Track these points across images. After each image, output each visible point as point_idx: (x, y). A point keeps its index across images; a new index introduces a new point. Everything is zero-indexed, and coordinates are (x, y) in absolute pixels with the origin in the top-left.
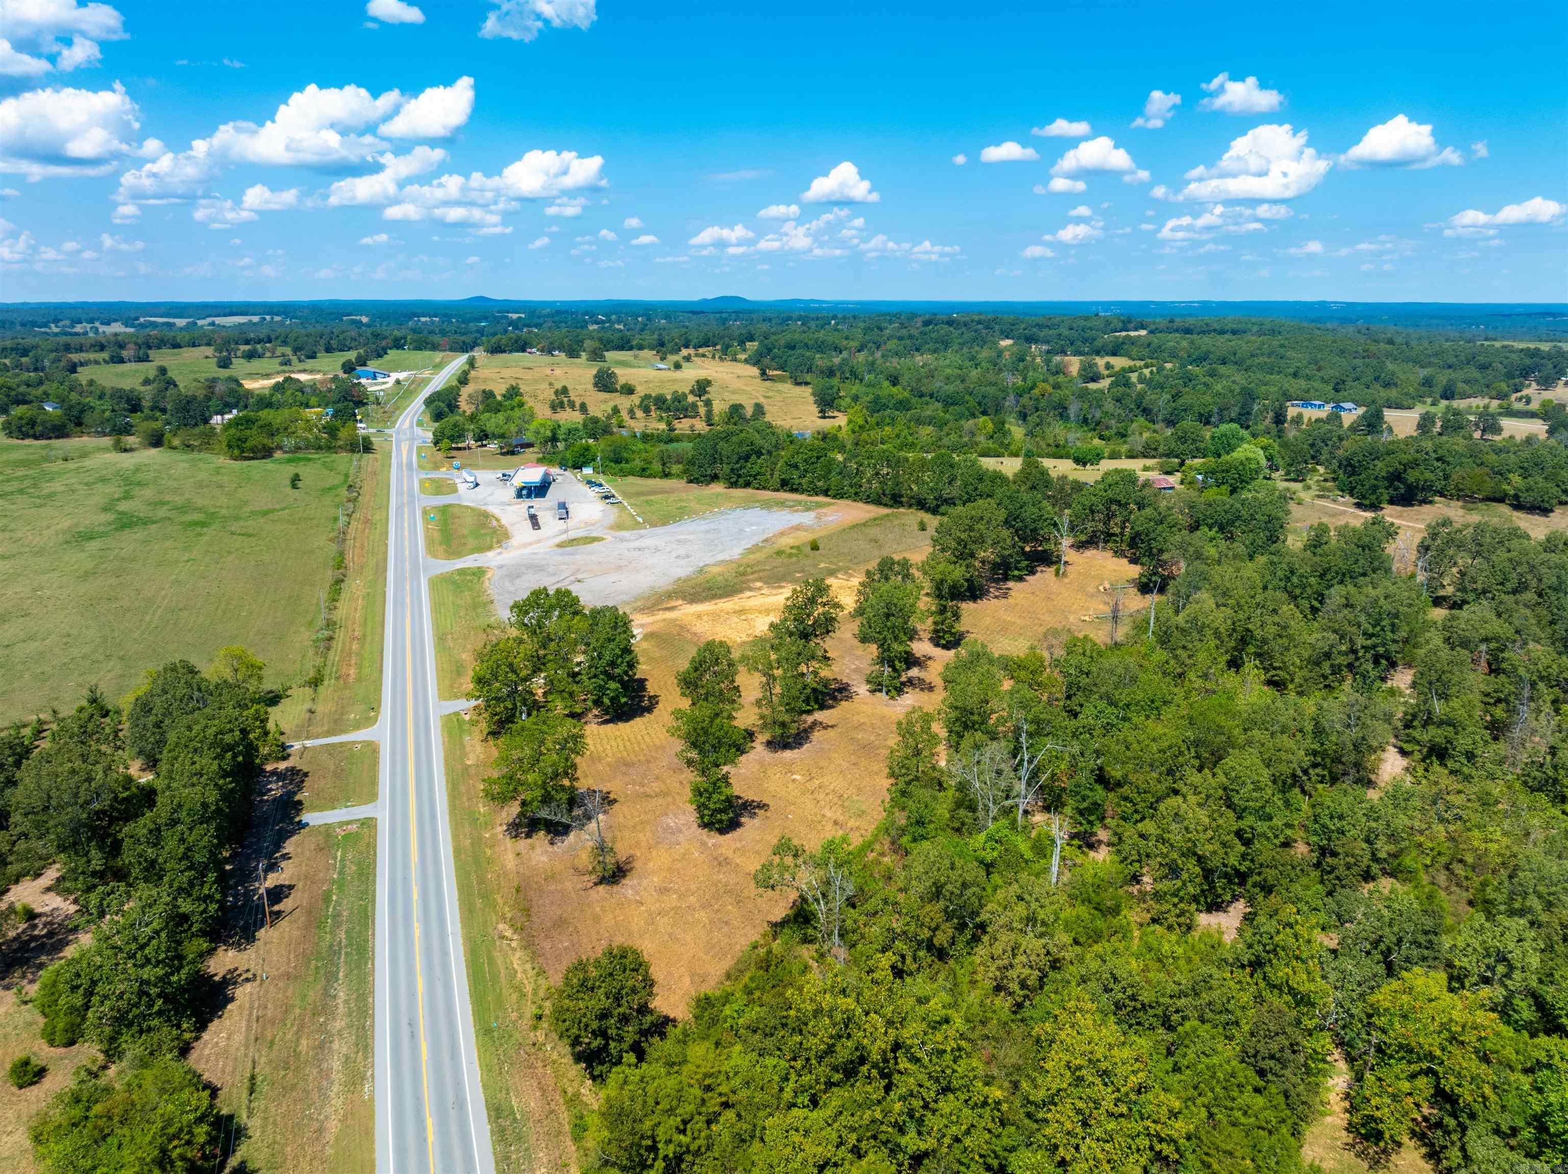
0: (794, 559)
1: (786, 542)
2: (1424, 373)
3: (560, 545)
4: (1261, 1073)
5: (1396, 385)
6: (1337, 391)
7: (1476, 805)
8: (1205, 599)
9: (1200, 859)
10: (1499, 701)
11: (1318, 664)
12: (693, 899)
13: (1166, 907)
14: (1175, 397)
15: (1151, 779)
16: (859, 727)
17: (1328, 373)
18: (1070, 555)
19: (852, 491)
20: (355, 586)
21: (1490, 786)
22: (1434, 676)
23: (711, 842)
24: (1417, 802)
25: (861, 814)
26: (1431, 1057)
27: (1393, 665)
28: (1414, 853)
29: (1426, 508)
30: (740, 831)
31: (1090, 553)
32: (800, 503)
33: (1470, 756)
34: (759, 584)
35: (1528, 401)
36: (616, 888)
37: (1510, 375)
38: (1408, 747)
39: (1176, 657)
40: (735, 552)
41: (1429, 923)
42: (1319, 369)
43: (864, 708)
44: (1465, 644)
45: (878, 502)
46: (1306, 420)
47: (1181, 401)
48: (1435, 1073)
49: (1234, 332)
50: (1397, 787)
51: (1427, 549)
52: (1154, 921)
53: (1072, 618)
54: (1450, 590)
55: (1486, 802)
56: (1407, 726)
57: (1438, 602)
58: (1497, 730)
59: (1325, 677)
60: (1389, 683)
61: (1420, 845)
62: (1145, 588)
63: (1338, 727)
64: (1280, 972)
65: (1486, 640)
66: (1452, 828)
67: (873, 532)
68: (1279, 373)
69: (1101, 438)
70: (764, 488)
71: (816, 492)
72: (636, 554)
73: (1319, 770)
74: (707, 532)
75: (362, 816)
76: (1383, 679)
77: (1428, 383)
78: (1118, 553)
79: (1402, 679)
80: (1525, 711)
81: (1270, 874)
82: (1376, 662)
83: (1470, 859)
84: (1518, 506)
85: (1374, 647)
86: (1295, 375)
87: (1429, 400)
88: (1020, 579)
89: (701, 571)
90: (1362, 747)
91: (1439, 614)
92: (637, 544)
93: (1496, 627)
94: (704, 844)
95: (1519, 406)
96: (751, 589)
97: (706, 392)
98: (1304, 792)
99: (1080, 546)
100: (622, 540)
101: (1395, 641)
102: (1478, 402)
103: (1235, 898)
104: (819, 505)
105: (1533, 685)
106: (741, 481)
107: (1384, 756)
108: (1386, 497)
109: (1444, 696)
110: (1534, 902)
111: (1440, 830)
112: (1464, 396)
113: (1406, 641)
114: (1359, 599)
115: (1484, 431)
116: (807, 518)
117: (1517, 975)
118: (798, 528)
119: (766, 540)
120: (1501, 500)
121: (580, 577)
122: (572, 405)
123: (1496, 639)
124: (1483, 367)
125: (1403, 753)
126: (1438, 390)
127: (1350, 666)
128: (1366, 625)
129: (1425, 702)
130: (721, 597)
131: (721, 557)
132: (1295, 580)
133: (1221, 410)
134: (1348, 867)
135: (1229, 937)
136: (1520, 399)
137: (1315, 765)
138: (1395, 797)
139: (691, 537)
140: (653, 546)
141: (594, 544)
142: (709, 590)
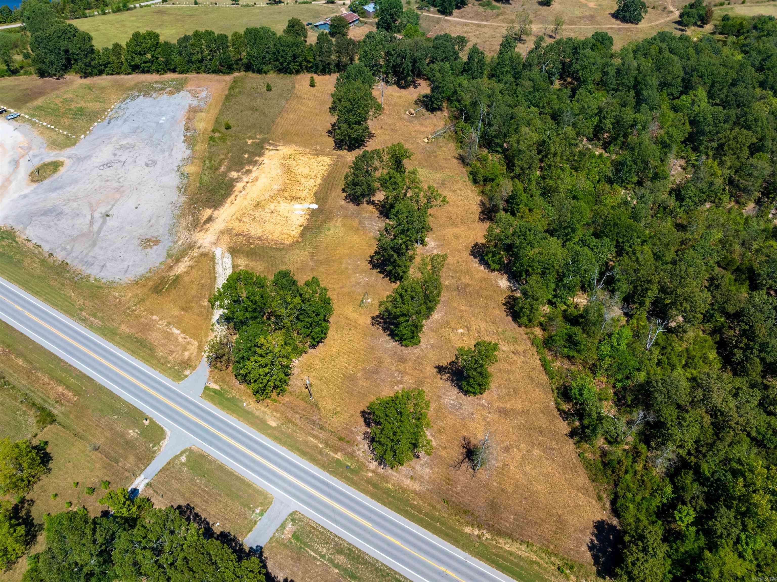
0: (228, 142)
1: (201, 126)
3: (35, 179)
23: (484, 402)
32: (163, 84)
40: (180, 147)
70: (119, 73)
72: (111, 171)
75: (284, 514)
89: (181, 173)
94: (483, 406)
96: (235, 180)
100: (79, 159)
104: (180, 83)
116: (187, 99)
118: (193, 111)
119: (187, 129)
130: (227, 195)
131: (178, 155)
140: (112, 158)
141: (62, 170)
142: (213, 191)
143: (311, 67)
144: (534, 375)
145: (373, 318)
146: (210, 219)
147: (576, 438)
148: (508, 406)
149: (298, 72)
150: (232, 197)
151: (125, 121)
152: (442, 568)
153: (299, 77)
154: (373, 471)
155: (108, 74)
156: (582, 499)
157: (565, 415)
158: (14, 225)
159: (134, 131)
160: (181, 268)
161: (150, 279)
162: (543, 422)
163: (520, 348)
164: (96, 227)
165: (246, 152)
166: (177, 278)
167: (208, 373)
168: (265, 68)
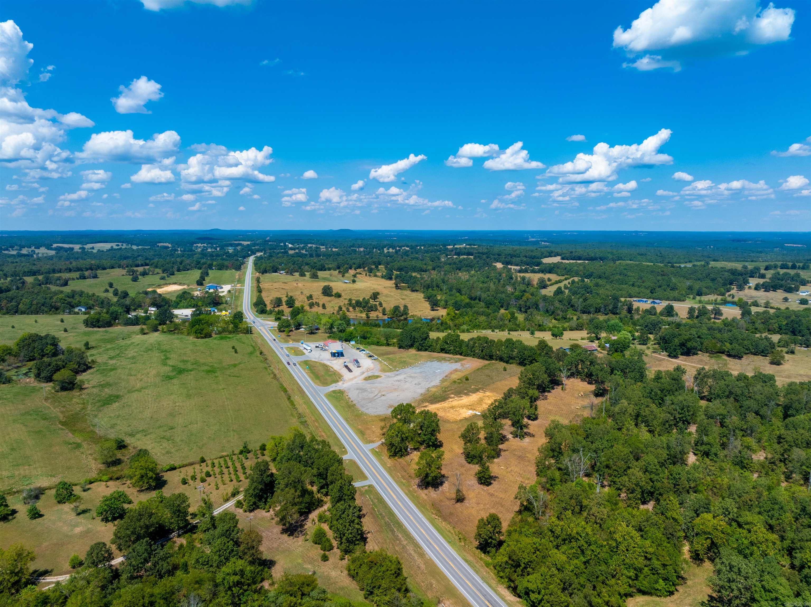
0: (461, 385)
1: (455, 376)
2: (688, 283)
3: (366, 379)
4: (668, 538)
5: (677, 289)
6: (652, 293)
7: (718, 470)
8: (624, 402)
9: (641, 488)
10: (724, 436)
11: (664, 425)
12: (488, 506)
13: (631, 502)
14: (585, 300)
15: (621, 464)
16: (515, 450)
17: (648, 284)
18: (565, 381)
19: (472, 353)
20: (296, 398)
21: (723, 464)
22: (703, 428)
23: (485, 489)
24: (700, 469)
25: (528, 479)
26: (709, 533)
27: (689, 423)
28: (701, 485)
29: (695, 357)
30: (492, 485)
31: (572, 380)
32: (451, 359)
33: (716, 455)
34: (453, 396)
35: (733, 297)
36: (463, 504)
37: (724, 284)
38: (696, 452)
39: (617, 423)
40: (436, 382)
41: (707, 502)
42: (643, 282)
43: (513, 443)
44: (712, 417)
45: (483, 358)
46: (641, 309)
47: (588, 302)
48: (711, 539)
49: (601, 259)
50: (695, 464)
51: (697, 378)
52: (628, 506)
53: (572, 407)
54: (706, 394)
55: (722, 469)
56: (696, 445)
57: (702, 398)
58: (724, 446)
59: (667, 429)
60: (689, 430)
61: (703, 483)
62: (597, 395)
63: (674, 446)
64: (669, 514)
65: (719, 415)
66: (712, 477)
67: (487, 372)
68: (626, 284)
69: (555, 319)
70: (434, 352)
71: (456, 353)
72: (397, 383)
73: (670, 460)
74: (421, 372)
75: (367, 484)
76: (686, 429)
77: (690, 288)
78: (583, 380)
79: (693, 429)
80: (732, 439)
81: (661, 491)
82: (683, 423)
83: (718, 486)
84: (729, 356)
85: (682, 417)
86: (633, 285)
87: (692, 296)
88: (549, 392)
89: (428, 390)
90: (683, 453)
91: (703, 403)
92: (396, 378)
93: (722, 411)
94: (483, 489)
95: (729, 299)
96: (451, 398)
97: (377, 298)
98: (666, 468)
99: (568, 377)
100: (389, 377)
101: (689, 415)
102: (712, 297)
103: (650, 500)
104: (460, 360)
105: (734, 431)
106: (423, 349)
107: (689, 455)
108: (680, 353)
109: (707, 435)
110: (736, 496)
111: (708, 478)
112: (706, 294)
113: (693, 414)
114: (675, 401)
115: (715, 314)
116: (457, 366)
117: (731, 514)
118: (456, 370)
119: (446, 376)
120: (723, 353)
121: (383, 393)
122: (318, 305)
123: (722, 415)
124: (713, 280)
125: (695, 454)
126: (695, 291)
127: (675, 425)
128: (679, 410)
129: (701, 437)
130: (441, 401)
131: (433, 384)
132: (653, 393)
133: (605, 306)
134: (683, 489)
135: (651, 510)
136: (730, 296)
137: (668, 459)
138: (694, 468)
139: (416, 375)
140: (403, 379)
141: (379, 379)
150: (443, 402)
151: (420, 368)
154: (413, 488)
161: (382, 416)
167: (377, 446)
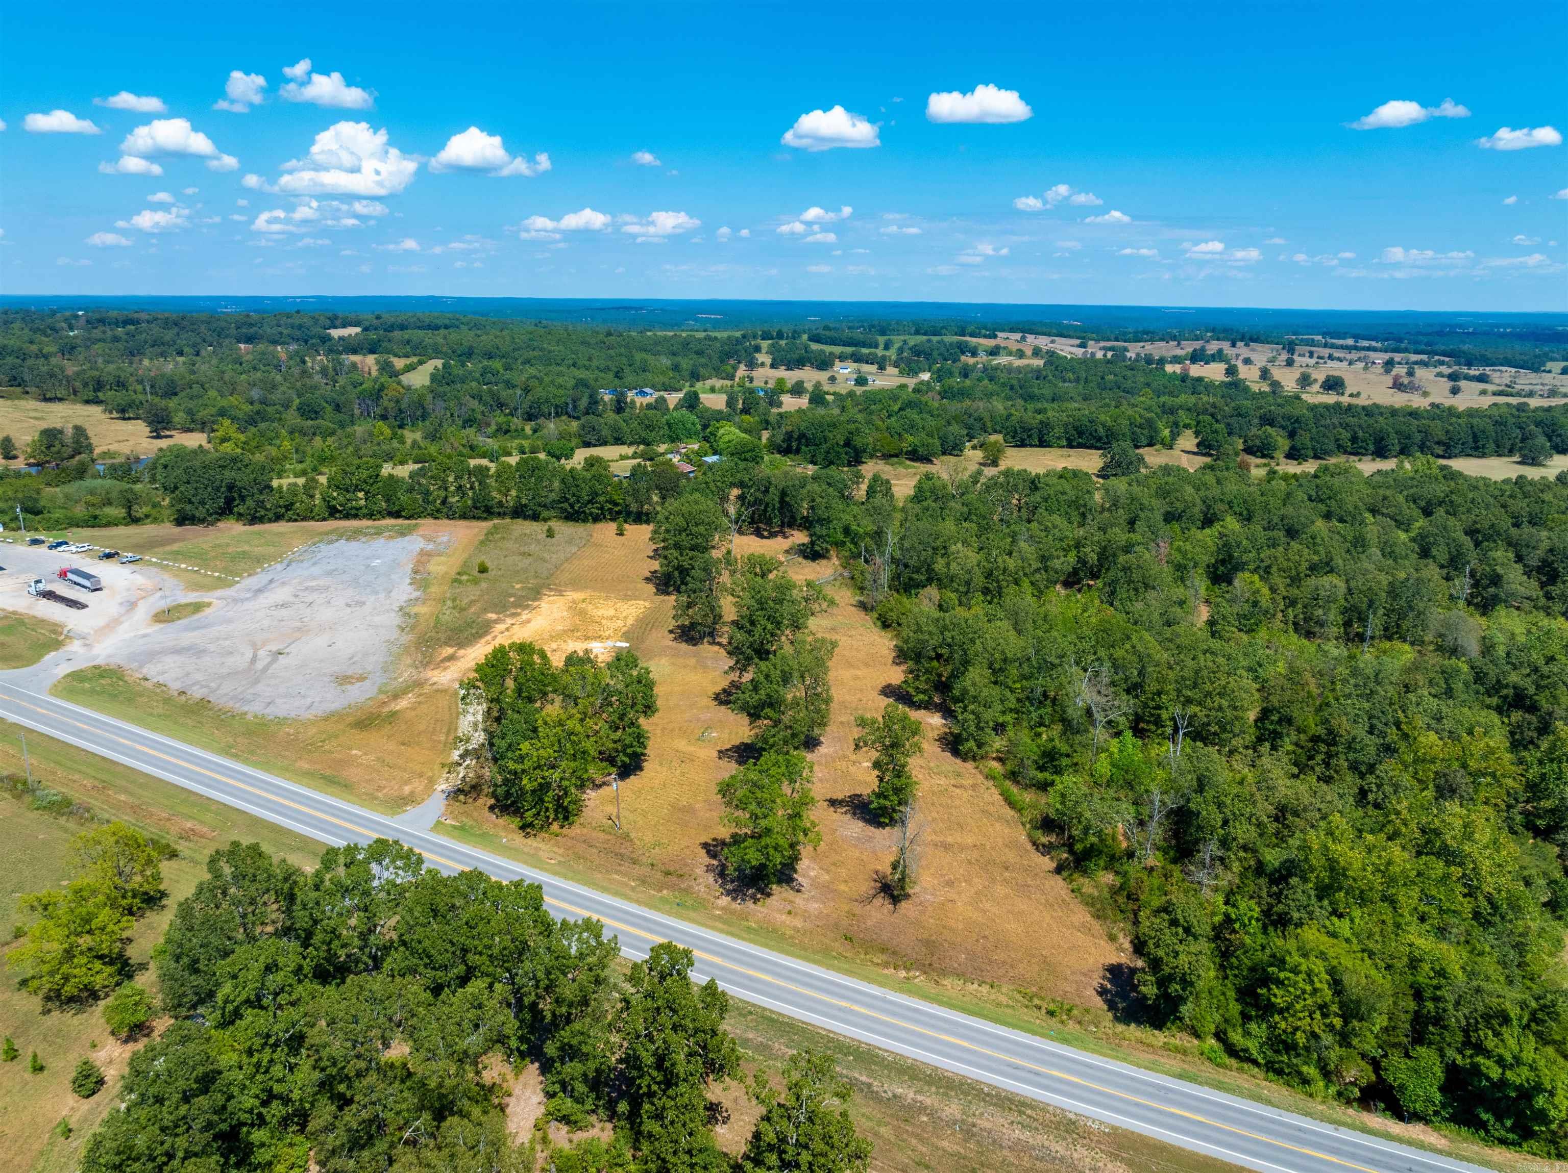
0: (484, 585)
1: (440, 568)
3: (161, 621)
19: (432, 508)
32: (378, 529)
34: (493, 616)
40: (404, 589)
45: (466, 516)
71: (381, 514)
72: (285, 612)
92: (265, 600)
96: (493, 622)
100: (236, 600)
104: (407, 529)
116: (417, 543)
119: (415, 572)
120: (898, 455)
130: (481, 635)
131: (401, 596)
139: (319, 583)
140: (292, 599)
141: (207, 611)
142: (457, 631)
143: (619, 513)
144: (992, 809)
145: (720, 752)
146: (451, 658)
147: (1065, 874)
148: (950, 840)
149: (596, 519)
150: (489, 638)
151: (314, 564)
152: (844, 1004)
153: (600, 526)
154: (723, 909)
155: (290, 520)
156: (1081, 938)
157: (1046, 850)
158: (122, 663)
159: (330, 573)
160: (402, 704)
161: (348, 714)
162: (1011, 857)
163: (967, 782)
164: (260, 665)
165: (511, 595)
166: (394, 714)
167: (443, 809)
168: (545, 514)
